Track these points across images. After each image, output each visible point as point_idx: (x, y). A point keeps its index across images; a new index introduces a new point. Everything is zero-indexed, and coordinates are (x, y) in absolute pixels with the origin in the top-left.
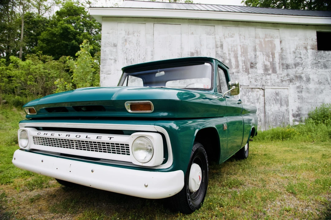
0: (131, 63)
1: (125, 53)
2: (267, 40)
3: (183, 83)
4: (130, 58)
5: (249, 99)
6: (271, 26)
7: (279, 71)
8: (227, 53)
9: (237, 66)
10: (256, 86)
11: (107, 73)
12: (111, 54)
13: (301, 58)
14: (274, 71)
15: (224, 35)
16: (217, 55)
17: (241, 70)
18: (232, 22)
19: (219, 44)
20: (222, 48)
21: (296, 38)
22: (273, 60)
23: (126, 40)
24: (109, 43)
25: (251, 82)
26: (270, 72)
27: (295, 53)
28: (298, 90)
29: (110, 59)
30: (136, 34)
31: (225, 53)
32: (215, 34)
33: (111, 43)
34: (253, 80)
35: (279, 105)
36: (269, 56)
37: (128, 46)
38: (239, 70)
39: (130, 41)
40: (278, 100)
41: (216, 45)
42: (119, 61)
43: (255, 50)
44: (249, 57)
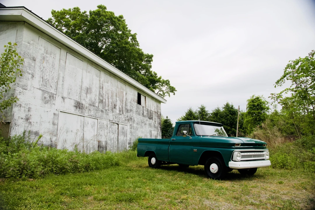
0: (46, 83)
1: (42, 71)
2: (121, 90)
3: (81, 112)
4: (46, 78)
5: (112, 130)
6: (124, 82)
7: (124, 114)
8: (105, 94)
9: (109, 106)
10: (115, 122)
11: (23, 88)
12: (30, 68)
13: (132, 106)
14: (123, 113)
15: (104, 80)
16: (100, 94)
17: (110, 109)
18: (108, 72)
19: (101, 85)
20: (103, 90)
21: (131, 94)
22: (123, 105)
23: (44, 58)
24: (29, 55)
25: (113, 118)
26: (121, 113)
27: (130, 103)
28: (131, 127)
29: (28, 72)
30: (52, 56)
31: (103, 94)
32: (100, 77)
33: (31, 56)
34: (114, 117)
35: (123, 136)
36: (121, 102)
37: (45, 64)
38: (109, 109)
39: (47, 61)
40: (123, 132)
41: (100, 86)
42: (35, 78)
43: (116, 96)
44: (114, 100)
